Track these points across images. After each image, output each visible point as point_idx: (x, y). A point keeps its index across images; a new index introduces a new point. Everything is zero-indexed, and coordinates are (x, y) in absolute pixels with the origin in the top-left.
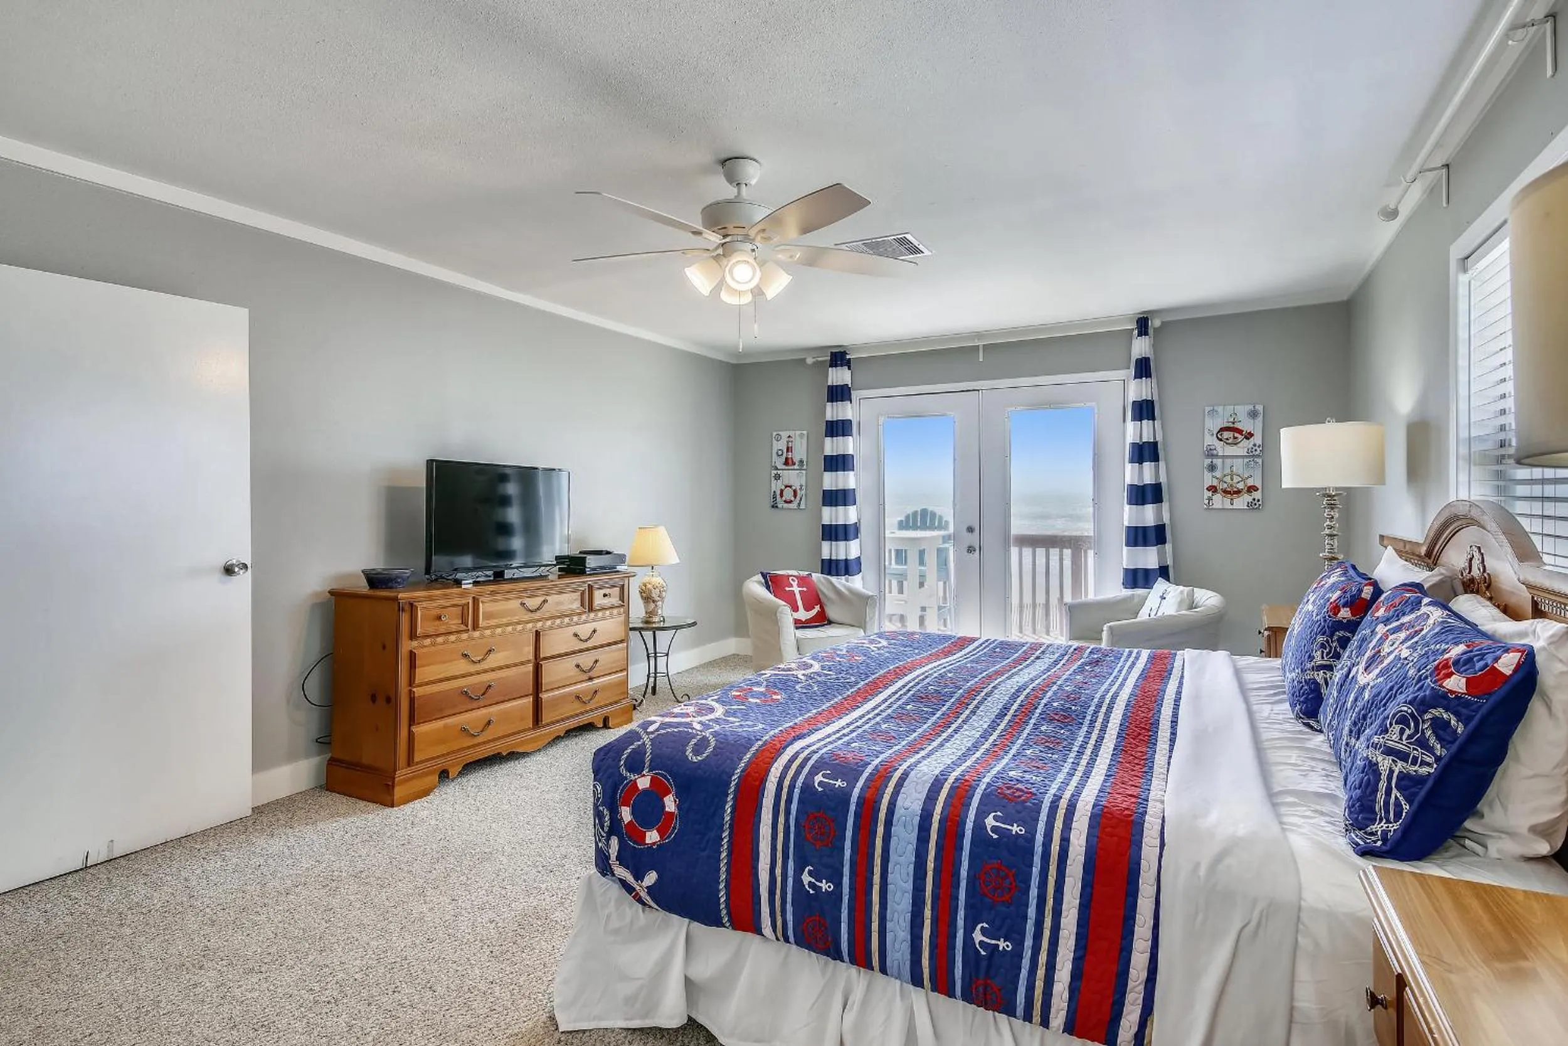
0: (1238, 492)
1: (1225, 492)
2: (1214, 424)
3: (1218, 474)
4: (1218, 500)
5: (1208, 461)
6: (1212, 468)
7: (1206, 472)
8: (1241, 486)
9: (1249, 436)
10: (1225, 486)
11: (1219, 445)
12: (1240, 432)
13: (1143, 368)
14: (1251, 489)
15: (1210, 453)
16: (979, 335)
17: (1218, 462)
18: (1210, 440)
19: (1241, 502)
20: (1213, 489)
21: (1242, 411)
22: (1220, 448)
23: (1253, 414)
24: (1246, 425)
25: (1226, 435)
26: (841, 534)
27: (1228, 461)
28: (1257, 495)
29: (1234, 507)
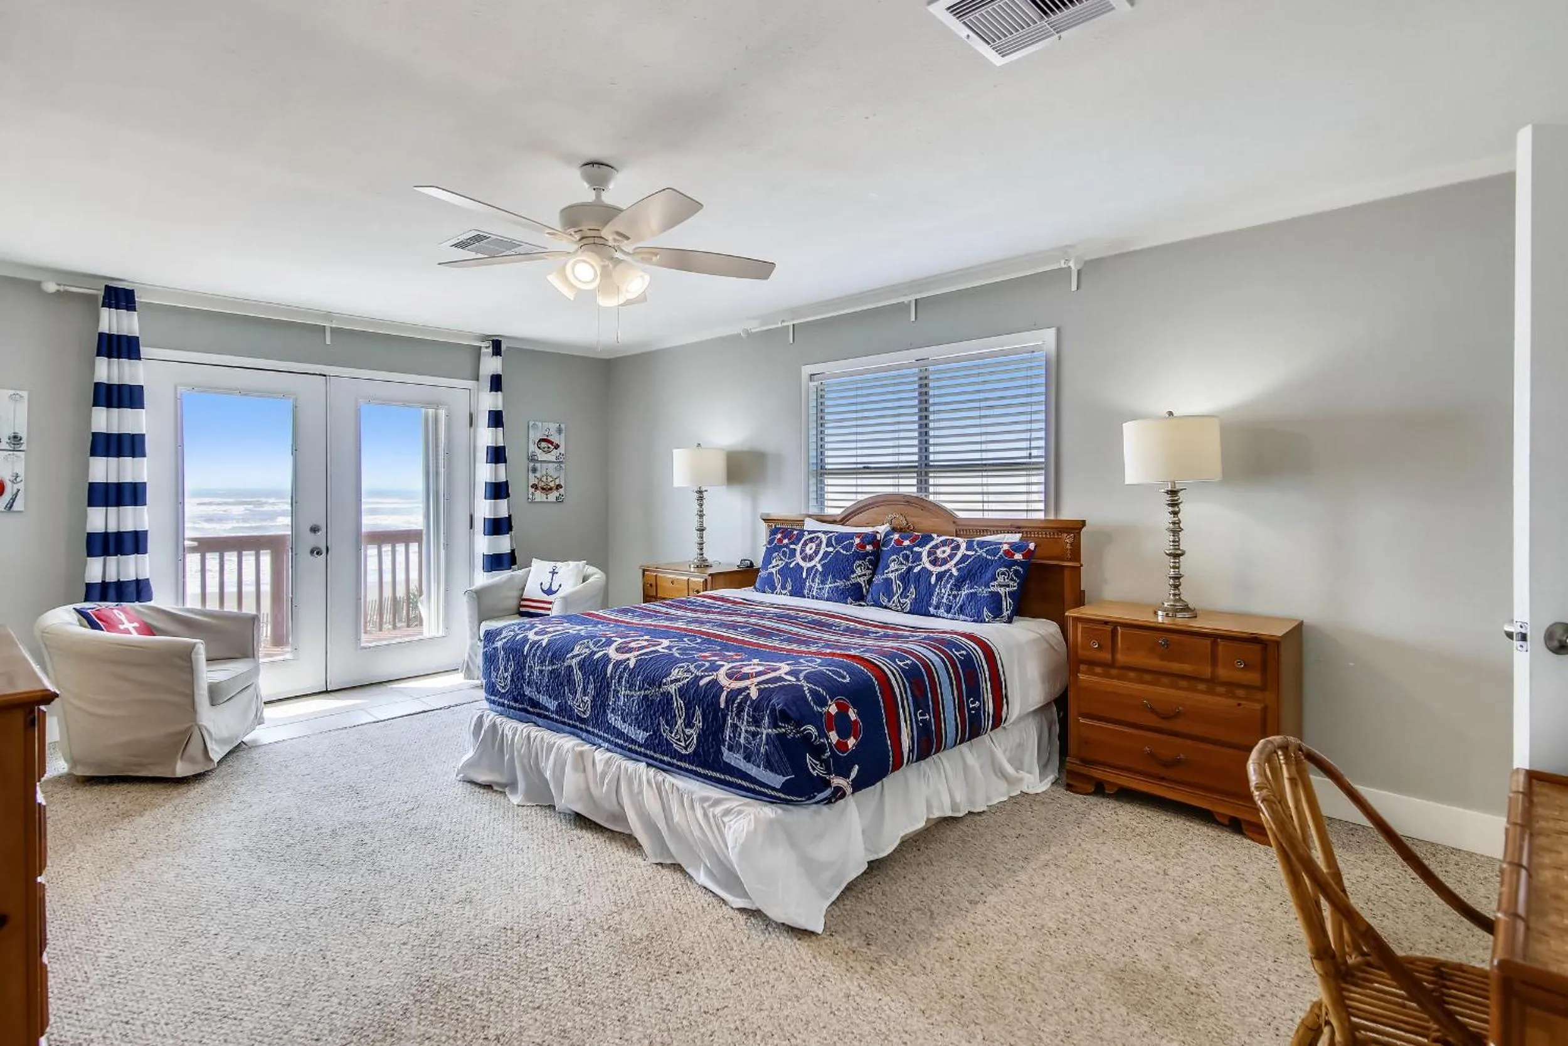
0: (551, 489)
1: (543, 489)
2: (535, 436)
3: (538, 475)
4: (539, 496)
5: (531, 465)
6: (534, 470)
7: (530, 474)
8: (552, 484)
9: (557, 447)
10: (543, 484)
11: (538, 452)
12: (552, 443)
13: (496, 383)
14: (559, 487)
15: (532, 459)
16: (329, 316)
17: (538, 465)
18: (533, 448)
19: (552, 496)
20: (535, 487)
21: (553, 426)
22: (541, 456)
23: (559, 431)
24: (555, 439)
25: (543, 444)
26: (129, 543)
27: (545, 465)
28: (562, 491)
29: (549, 500)
